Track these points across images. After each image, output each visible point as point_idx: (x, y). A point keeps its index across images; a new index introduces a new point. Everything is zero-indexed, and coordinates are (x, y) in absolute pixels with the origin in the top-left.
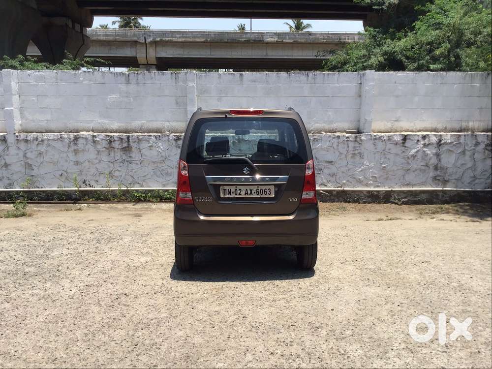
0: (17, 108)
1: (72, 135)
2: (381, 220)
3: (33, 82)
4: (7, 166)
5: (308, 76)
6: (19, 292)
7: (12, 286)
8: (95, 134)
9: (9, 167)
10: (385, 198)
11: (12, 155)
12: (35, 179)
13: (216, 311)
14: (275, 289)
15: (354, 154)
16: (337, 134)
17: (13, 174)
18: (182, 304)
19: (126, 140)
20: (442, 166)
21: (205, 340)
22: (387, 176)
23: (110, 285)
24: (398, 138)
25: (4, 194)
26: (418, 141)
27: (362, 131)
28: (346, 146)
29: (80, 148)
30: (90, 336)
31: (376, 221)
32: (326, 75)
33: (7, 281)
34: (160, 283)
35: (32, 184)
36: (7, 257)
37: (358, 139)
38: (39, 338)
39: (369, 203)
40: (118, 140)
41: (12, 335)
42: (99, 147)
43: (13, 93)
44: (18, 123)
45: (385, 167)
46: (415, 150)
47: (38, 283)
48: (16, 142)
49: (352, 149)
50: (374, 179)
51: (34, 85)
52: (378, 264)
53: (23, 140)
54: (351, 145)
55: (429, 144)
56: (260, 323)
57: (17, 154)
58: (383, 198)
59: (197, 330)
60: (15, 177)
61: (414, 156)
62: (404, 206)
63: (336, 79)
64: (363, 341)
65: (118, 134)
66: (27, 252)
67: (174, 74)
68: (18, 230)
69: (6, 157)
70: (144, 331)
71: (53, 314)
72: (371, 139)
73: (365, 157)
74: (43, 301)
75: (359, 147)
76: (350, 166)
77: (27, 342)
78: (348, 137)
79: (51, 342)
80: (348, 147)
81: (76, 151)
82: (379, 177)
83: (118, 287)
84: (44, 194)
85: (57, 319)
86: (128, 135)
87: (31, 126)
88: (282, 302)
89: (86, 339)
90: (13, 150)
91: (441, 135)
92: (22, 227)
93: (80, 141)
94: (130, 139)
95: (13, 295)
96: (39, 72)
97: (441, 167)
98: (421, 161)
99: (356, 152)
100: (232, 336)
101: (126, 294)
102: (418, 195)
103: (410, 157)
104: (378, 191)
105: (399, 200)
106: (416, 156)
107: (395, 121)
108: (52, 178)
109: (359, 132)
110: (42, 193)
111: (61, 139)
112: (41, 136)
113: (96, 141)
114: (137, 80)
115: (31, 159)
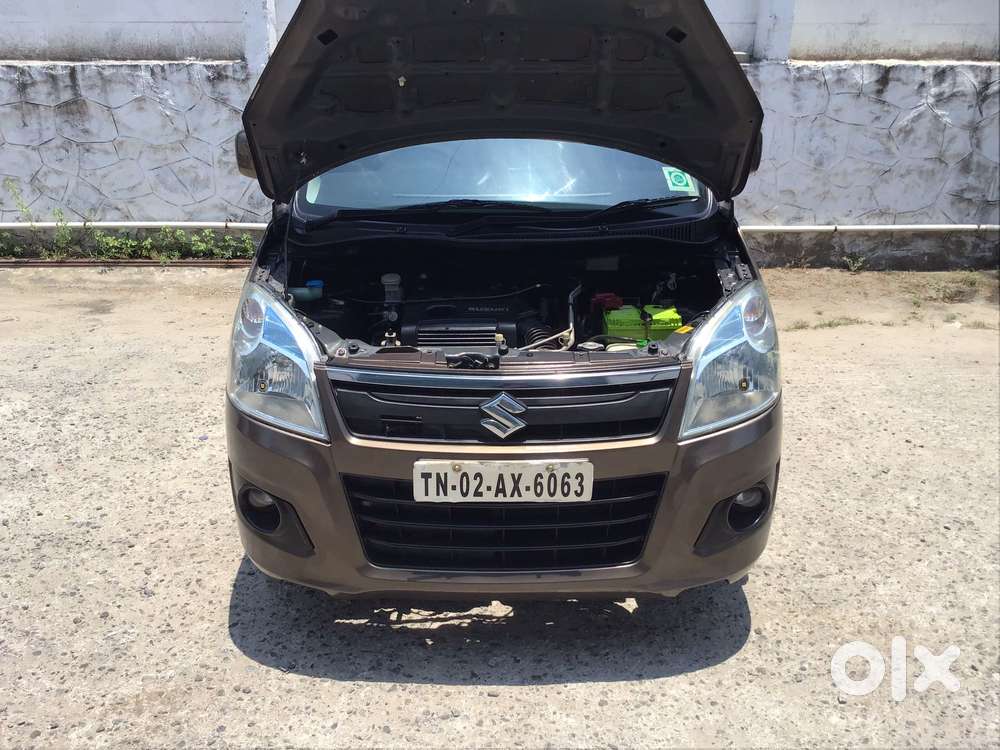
10: (819, 251)
19: (68, 81)
20: (983, 162)
22: (827, 189)
24: (864, 77)
26: (923, 85)
27: (764, 53)
31: (788, 331)
39: (769, 266)
40: (45, 82)
45: (821, 163)
46: (913, 113)
50: (788, 198)
55: (953, 95)
58: (810, 252)
61: (907, 132)
62: (867, 277)
65: (41, 63)
72: (787, 80)
82: (804, 193)
86: (71, 64)
91: (989, 70)
94: (79, 76)
97: (979, 164)
98: (926, 147)
102: (907, 245)
103: (894, 133)
104: (798, 234)
105: (854, 257)
106: (912, 130)
107: (860, 24)
109: (754, 57)
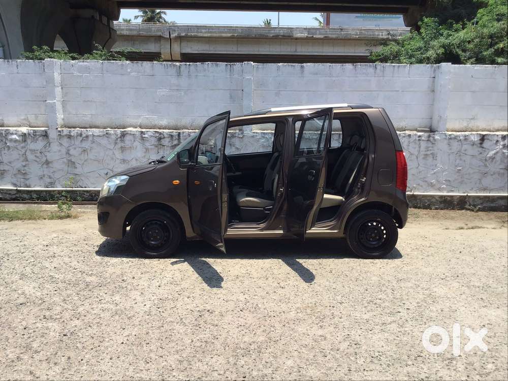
0: (59, 101)
1: (119, 131)
2: (462, 228)
3: (76, 73)
4: (48, 163)
5: (376, 68)
6: (87, 307)
7: (76, 298)
8: (144, 130)
9: (50, 165)
10: (461, 204)
11: (54, 152)
12: (78, 178)
13: (320, 336)
14: (379, 309)
15: (427, 155)
16: (408, 132)
17: (54, 172)
18: (277, 325)
19: (177, 137)
21: (322, 373)
22: (463, 179)
23: (186, 299)
24: (475, 138)
25: (45, 193)
26: (497, 141)
27: (436, 129)
28: (417, 146)
29: (128, 145)
30: (185, 364)
31: (457, 229)
32: (396, 68)
33: (69, 292)
34: (242, 298)
35: (75, 183)
36: (62, 264)
37: (431, 139)
38: (126, 365)
39: (442, 209)
40: (169, 137)
41: (93, 361)
42: (147, 144)
43: (56, 84)
44: (60, 117)
45: (460, 170)
46: (494, 152)
47: (105, 295)
48: (58, 138)
49: (424, 150)
50: (447, 183)
51: (78, 76)
53: (66, 135)
54: (423, 144)
56: (379, 352)
57: (60, 151)
58: (458, 204)
60: (57, 176)
61: (493, 158)
62: (480, 213)
63: (407, 72)
65: (167, 131)
66: (83, 258)
67: (229, 66)
68: (66, 233)
69: (47, 154)
70: (246, 359)
71: (134, 334)
72: (446, 139)
73: (439, 158)
74: (117, 317)
75: (432, 147)
76: (421, 168)
77: (113, 370)
78: (420, 136)
79: (142, 370)
80: (420, 147)
81: (123, 149)
82: (454, 181)
84: (88, 194)
85: (140, 342)
86: (179, 131)
87: (74, 120)
88: (394, 326)
89: (182, 367)
90: (55, 147)
92: (69, 230)
93: (127, 138)
94: (181, 135)
95: (81, 309)
96: (83, 62)
98: (500, 164)
99: (429, 153)
100: (353, 369)
101: (208, 311)
102: (495, 202)
103: (488, 159)
104: (452, 196)
105: (475, 206)
106: (494, 158)
107: (472, 119)
108: (97, 177)
109: (432, 131)
110: (85, 193)
111: (106, 135)
112: (86, 132)
113: (144, 137)
114: (189, 72)
115: (75, 156)
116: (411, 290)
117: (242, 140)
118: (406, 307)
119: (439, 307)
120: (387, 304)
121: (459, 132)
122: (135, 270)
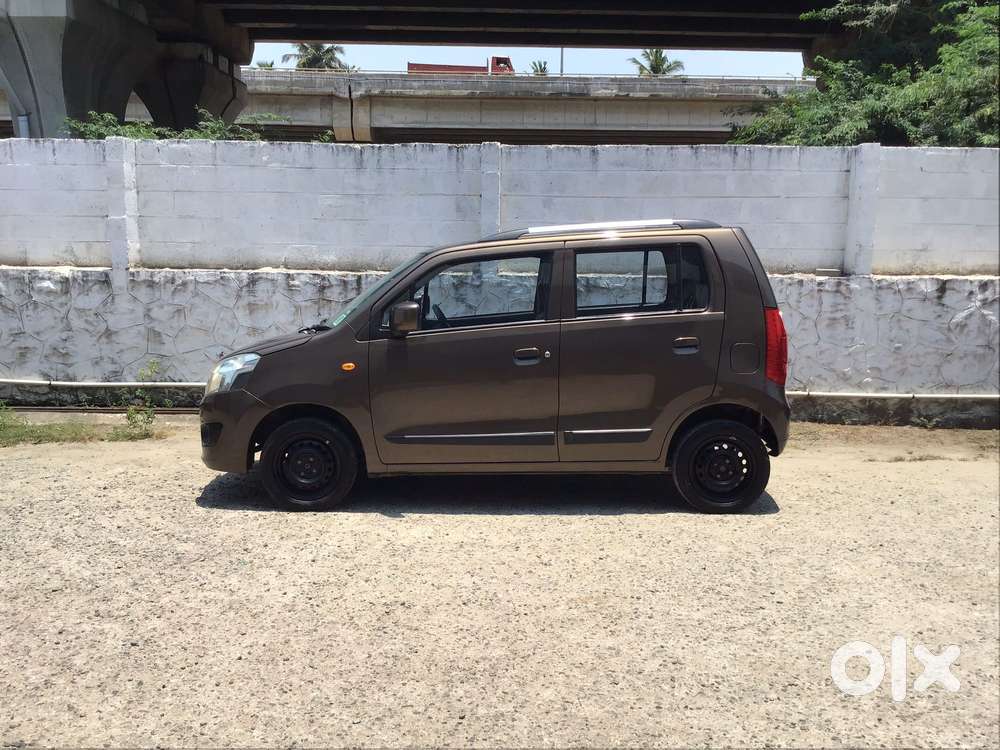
0: (133, 216)
1: (245, 274)
2: (901, 459)
3: (164, 164)
4: (110, 335)
5: (736, 153)
6: (177, 596)
7: (156, 582)
8: (292, 272)
9: (114, 338)
10: (903, 414)
11: (124, 313)
12: (167, 363)
13: (610, 648)
14: (724, 602)
15: (834, 319)
16: (797, 276)
17: (122, 351)
18: (531, 630)
19: (355, 285)
21: (608, 712)
22: (904, 367)
23: (364, 583)
24: (928, 287)
25: (103, 392)
26: (971, 293)
27: (852, 270)
28: (816, 303)
29: (261, 301)
30: (354, 695)
31: (890, 462)
32: (774, 154)
33: (143, 570)
34: (467, 581)
35: (161, 374)
36: (132, 520)
37: (843, 288)
38: (245, 695)
39: (864, 424)
40: (339, 285)
41: (185, 688)
42: (299, 298)
43: (126, 185)
44: (134, 247)
45: (899, 348)
46: (965, 313)
47: (210, 576)
48: (130, 286)
49: (830, 309)
50: (875, 373)
51: (169, 169)
52: (930, 553)
53: (144, 281)
54: (827, 299)
55: (995, 300)
56: (717, 677)
57: (132, 311)
58: (895, 414)
59: (581, 689)
60: (127, 357)
61: (962, 326)
62: (939, 432)
63: (796, 160)
64: (964, 723)
65: (337, 273)
66: (171, 511)
67: (455, 150)
68: (142, 466)
69: (109, 317)
70: (467, 686)
71: (261, 643)
72: (871, 288)
73: (858, 324)
74: (231, 614)
75: (845, 304)
76: (823, 345)
77: (221, 703)
78: (820, 284)
79: (273, 705)
80: (821, 304)
81: (253, 307)
82: (887, 369)
83: (382, 587)
84: (185, 395)
85: (273, 656)
86: (359, 274)
87: (160, 253)
88: (750, 632)
89: (347, 700)
90: (123, 303)
92: (147, 460)
93: (261, 287)
94: (363, 282)
95: (165, 600)
96: (178, 142)
98: (976, 338)
99: (839, 315)
100: (665, 705)
101: (403, 604)
102: (966, 410)
103: (953, 327)
104: (884, 399)
105: (929, 418)
106: (966, 325)
107: (921, 250)
108: (203, 361)
109: (844, 273)
110: (181, 392)
111: (222, 282)
112: (182, 275)
113: (293, 286)
114: (378, 161)
115: (161, 322)
116: (789, 570)
117: (478, 291)
118: (776, 598)
119: (839, 600)
120: (740, 593)
121: (896, 275)
122: (269, 532)
